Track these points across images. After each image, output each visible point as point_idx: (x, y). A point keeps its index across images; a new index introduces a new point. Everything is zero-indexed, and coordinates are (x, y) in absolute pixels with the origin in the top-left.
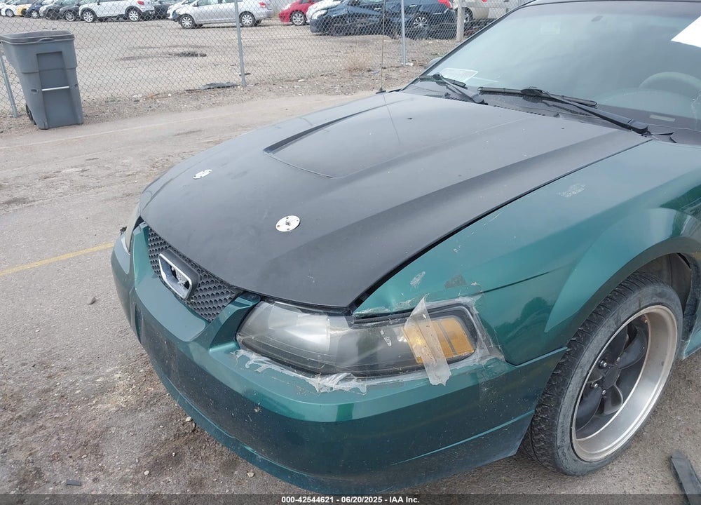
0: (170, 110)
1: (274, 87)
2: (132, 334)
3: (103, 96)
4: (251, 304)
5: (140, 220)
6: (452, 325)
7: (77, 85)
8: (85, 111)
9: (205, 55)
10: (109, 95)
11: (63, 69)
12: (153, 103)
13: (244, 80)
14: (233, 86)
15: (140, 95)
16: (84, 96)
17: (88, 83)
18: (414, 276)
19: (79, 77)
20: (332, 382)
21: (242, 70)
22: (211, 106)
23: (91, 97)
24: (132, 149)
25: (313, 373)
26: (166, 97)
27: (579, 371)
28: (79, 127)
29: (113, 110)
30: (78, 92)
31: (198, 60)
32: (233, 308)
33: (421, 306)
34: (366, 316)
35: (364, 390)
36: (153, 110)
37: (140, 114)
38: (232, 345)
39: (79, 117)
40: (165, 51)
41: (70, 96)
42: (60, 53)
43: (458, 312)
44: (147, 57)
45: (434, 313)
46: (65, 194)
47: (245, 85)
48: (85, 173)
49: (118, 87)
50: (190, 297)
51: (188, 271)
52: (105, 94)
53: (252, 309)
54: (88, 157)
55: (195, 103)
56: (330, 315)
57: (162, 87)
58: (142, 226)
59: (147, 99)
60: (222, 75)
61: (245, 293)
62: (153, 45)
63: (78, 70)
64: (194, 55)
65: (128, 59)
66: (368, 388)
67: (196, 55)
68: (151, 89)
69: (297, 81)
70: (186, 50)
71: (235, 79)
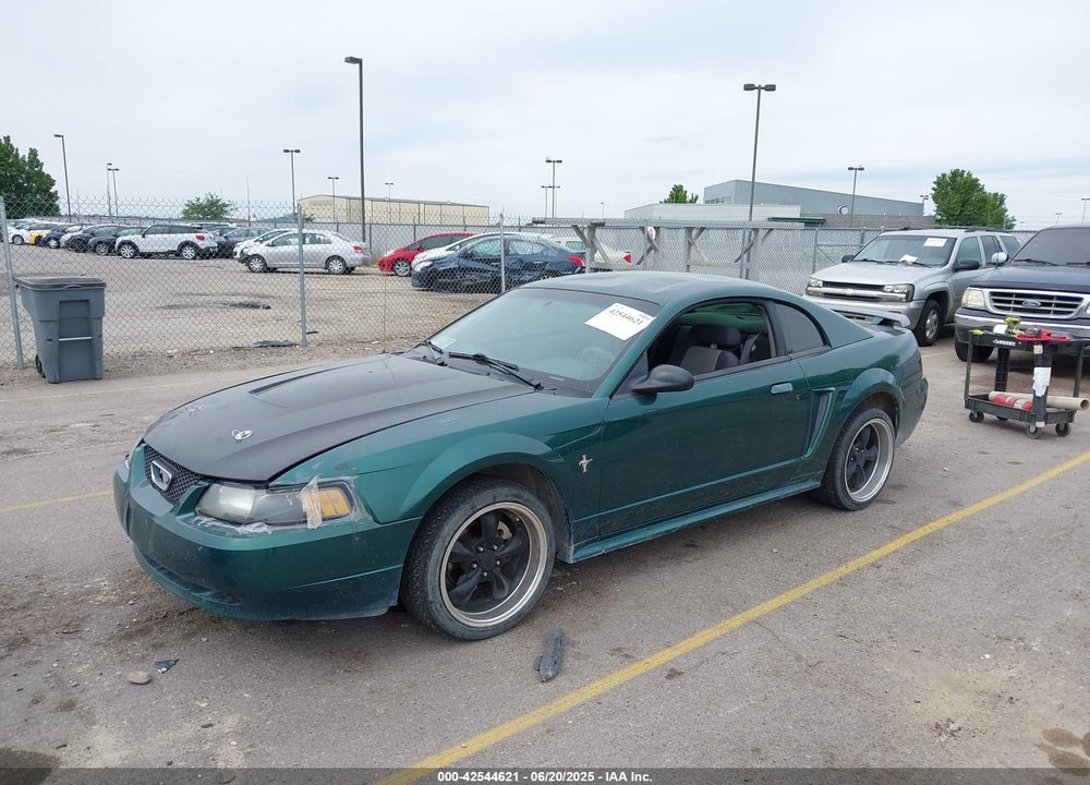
0: (207, 368)
1: (341, 349)
2: (124, 532)
3: (130, 349)
4: (207, 484)
5: (143, 441)
6: (336, 494)
7: (100, 336)
8: (106, 365)
9: (269, 308)
10: (137, 349)
11: (88, 318)
12: (191, 359)
13: (304, 339)
14: (291, 345)
15: (176, 351)
16: (107, 349)
17: (114, 334)
18: (316, 463)
19: (105, 327)
20: (249, 529)
21: (304, 328)
22: (258, 366)
23: (116, 350)
24: (155, 407)
25: (238, 524)
26: (208, 353)
27: (441, 540)
28: (96, 382)
29: (140, 364)
30: (101, 343)
31: (260, 312)
32: (195, 487)
33: (314, 482)
34: (278, 486)
35: (270, 533)
36: (189, 368)
37: (172, 372)
38: (192, 514)
39: (98, 371)
40: (221, 299)
41: (92, 348)
42: (88, 301)
43: (342, 487)
44: (195, 306)
45: (321, 486)
46: (71, 446)
47: (305, 344)
48: (97, 428)
49: (151, 340)
50: (169, 489)
51: (170, 470)
52: (133, 348)
53: (208, 488)
54: (103, 413)
55: (239, 362)
56: (257, 488)
57: (205, 342)
58: (143, 445)
59: (183, 355)
60: (284, 332)
61: (205, 478)
62: (207, 292)
63: (104, 319)
64: (255, 306)
65: (171, 307)
66: (273, 532)
67: (257, 307)
68: (190, 344)
69: (370, 342)
70: (246, 299)
71: (296, 337)
